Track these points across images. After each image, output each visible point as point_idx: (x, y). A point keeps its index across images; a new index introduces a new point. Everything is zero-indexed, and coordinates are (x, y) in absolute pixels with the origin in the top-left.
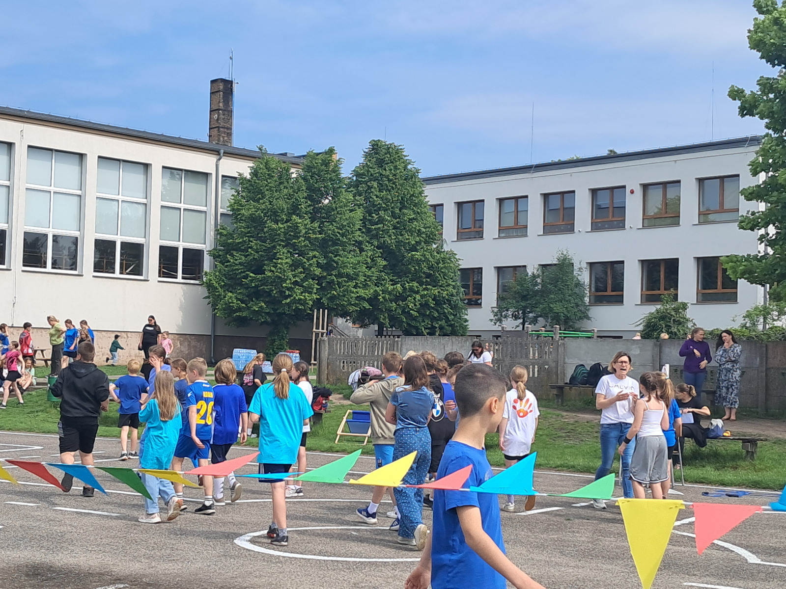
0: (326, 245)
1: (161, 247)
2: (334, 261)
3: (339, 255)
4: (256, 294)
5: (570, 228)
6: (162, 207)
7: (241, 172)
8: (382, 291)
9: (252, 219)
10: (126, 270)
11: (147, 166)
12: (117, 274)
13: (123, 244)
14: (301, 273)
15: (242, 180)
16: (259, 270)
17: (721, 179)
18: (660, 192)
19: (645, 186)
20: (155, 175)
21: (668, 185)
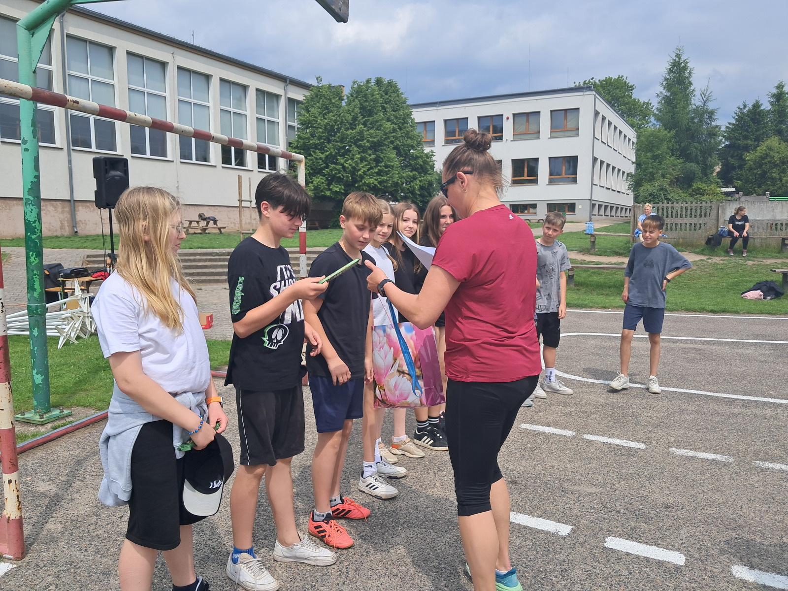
2: (380, 157)
3: (382, 153)
4: (333, 179)
6: (257, 118)
10: (238, 161)
11: (246, 88)
12: (233, 166)
14: (366, 165)
17: (566, 110)
18: (524, 118)
19: (514, 115)
20: (252, 94)
21: (530, 114)
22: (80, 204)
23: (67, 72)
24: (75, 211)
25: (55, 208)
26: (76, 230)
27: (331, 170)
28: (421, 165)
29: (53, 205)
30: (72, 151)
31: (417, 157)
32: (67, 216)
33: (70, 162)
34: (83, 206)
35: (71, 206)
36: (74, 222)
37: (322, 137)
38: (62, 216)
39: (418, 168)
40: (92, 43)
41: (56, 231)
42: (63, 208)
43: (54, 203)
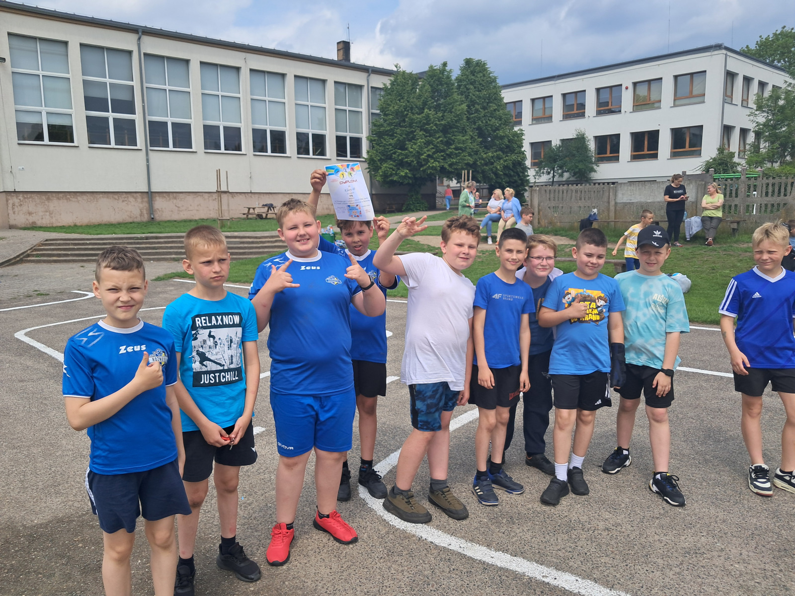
0: (445, 130)
1: (337, 137)
2: (452, 140)
3: (455, 136)
4: (401, 164)
5: (582, 115)
6: (336, 109)
7: (385, 83)
8: (479, 158)
9: (397, 113)
10: (316, 152)
11: (324, 82)
12: (311, 156)
13: (313, 135)
14: (431, 149)
15: (385, 89)
16: (403, 148)
17: (692, 74)
18: (646, 86)
19: (635, 84)
20: (330, 87)
21: (652, 82)
22: (157, 195)
23: (145, 85)
24: (152, 201)
25: (136, 199)
26: (152, 217)
27: (399, 155)
28: (506, 145)
29: (133, 197)
30: (149, 152)
31: (502, 138)
32: (146, 205)
33: (148, 161)
34: (159, 197)
35: (149, 197)
36: (151, 210)
37: (392, 123)
38: (141, 206)
39: (503, 148)
40: (169, 58)
41: (136, 218)
42: (142, 198)
43: (135, 195)
